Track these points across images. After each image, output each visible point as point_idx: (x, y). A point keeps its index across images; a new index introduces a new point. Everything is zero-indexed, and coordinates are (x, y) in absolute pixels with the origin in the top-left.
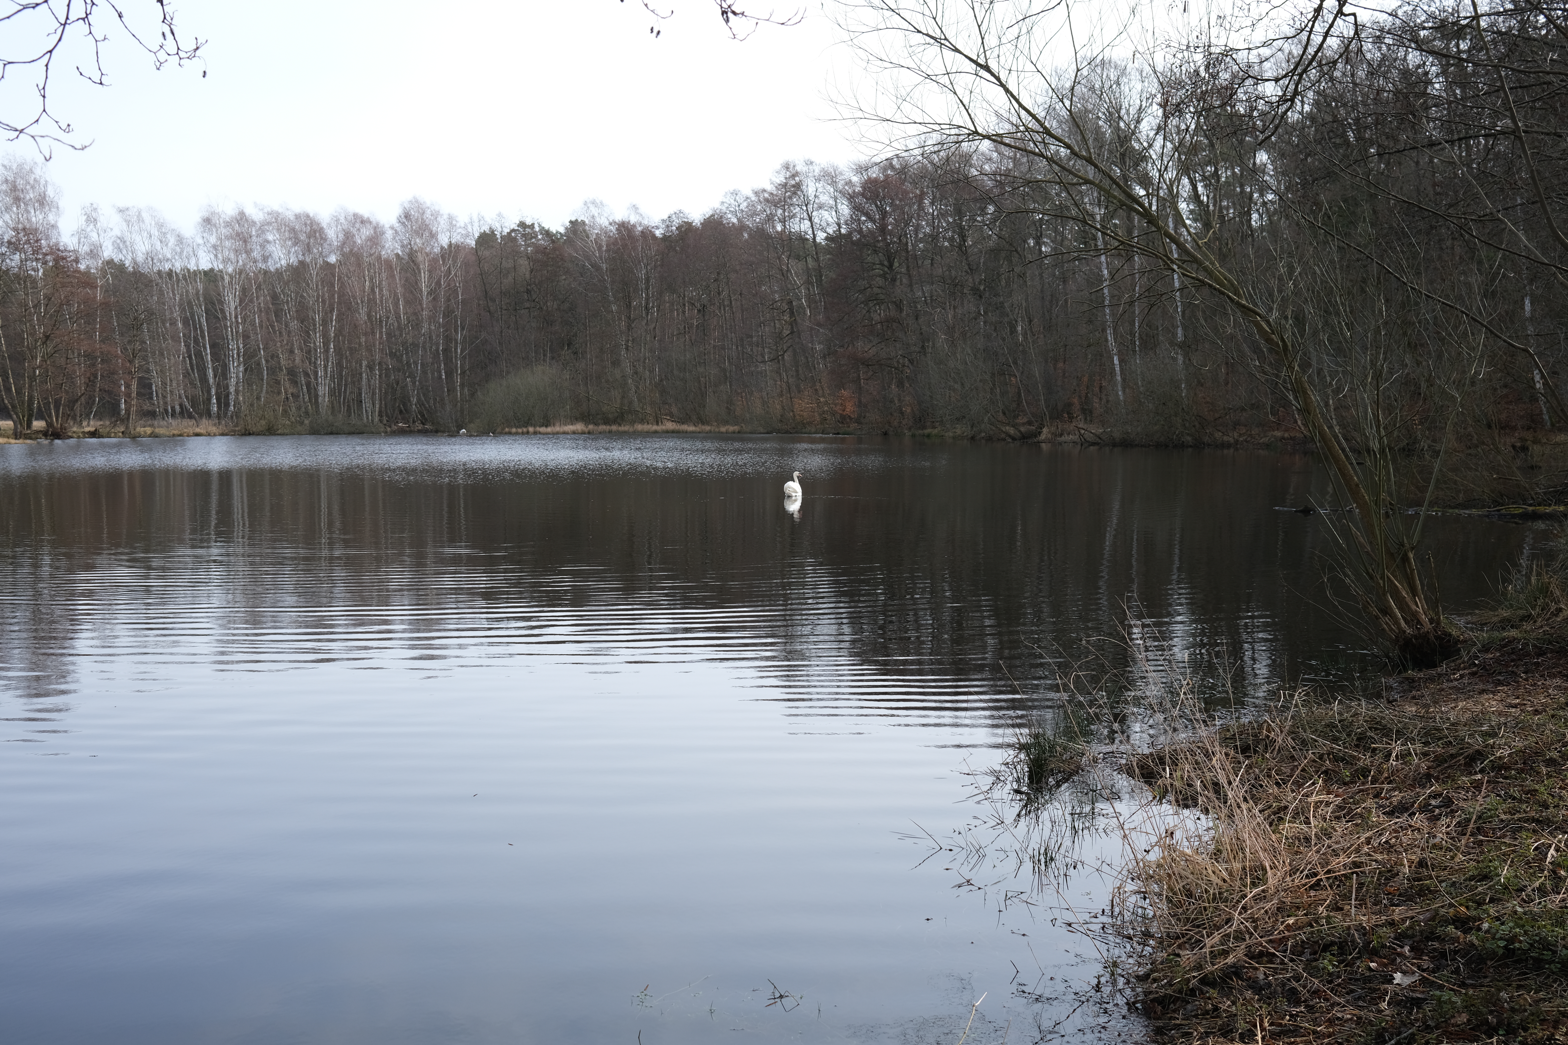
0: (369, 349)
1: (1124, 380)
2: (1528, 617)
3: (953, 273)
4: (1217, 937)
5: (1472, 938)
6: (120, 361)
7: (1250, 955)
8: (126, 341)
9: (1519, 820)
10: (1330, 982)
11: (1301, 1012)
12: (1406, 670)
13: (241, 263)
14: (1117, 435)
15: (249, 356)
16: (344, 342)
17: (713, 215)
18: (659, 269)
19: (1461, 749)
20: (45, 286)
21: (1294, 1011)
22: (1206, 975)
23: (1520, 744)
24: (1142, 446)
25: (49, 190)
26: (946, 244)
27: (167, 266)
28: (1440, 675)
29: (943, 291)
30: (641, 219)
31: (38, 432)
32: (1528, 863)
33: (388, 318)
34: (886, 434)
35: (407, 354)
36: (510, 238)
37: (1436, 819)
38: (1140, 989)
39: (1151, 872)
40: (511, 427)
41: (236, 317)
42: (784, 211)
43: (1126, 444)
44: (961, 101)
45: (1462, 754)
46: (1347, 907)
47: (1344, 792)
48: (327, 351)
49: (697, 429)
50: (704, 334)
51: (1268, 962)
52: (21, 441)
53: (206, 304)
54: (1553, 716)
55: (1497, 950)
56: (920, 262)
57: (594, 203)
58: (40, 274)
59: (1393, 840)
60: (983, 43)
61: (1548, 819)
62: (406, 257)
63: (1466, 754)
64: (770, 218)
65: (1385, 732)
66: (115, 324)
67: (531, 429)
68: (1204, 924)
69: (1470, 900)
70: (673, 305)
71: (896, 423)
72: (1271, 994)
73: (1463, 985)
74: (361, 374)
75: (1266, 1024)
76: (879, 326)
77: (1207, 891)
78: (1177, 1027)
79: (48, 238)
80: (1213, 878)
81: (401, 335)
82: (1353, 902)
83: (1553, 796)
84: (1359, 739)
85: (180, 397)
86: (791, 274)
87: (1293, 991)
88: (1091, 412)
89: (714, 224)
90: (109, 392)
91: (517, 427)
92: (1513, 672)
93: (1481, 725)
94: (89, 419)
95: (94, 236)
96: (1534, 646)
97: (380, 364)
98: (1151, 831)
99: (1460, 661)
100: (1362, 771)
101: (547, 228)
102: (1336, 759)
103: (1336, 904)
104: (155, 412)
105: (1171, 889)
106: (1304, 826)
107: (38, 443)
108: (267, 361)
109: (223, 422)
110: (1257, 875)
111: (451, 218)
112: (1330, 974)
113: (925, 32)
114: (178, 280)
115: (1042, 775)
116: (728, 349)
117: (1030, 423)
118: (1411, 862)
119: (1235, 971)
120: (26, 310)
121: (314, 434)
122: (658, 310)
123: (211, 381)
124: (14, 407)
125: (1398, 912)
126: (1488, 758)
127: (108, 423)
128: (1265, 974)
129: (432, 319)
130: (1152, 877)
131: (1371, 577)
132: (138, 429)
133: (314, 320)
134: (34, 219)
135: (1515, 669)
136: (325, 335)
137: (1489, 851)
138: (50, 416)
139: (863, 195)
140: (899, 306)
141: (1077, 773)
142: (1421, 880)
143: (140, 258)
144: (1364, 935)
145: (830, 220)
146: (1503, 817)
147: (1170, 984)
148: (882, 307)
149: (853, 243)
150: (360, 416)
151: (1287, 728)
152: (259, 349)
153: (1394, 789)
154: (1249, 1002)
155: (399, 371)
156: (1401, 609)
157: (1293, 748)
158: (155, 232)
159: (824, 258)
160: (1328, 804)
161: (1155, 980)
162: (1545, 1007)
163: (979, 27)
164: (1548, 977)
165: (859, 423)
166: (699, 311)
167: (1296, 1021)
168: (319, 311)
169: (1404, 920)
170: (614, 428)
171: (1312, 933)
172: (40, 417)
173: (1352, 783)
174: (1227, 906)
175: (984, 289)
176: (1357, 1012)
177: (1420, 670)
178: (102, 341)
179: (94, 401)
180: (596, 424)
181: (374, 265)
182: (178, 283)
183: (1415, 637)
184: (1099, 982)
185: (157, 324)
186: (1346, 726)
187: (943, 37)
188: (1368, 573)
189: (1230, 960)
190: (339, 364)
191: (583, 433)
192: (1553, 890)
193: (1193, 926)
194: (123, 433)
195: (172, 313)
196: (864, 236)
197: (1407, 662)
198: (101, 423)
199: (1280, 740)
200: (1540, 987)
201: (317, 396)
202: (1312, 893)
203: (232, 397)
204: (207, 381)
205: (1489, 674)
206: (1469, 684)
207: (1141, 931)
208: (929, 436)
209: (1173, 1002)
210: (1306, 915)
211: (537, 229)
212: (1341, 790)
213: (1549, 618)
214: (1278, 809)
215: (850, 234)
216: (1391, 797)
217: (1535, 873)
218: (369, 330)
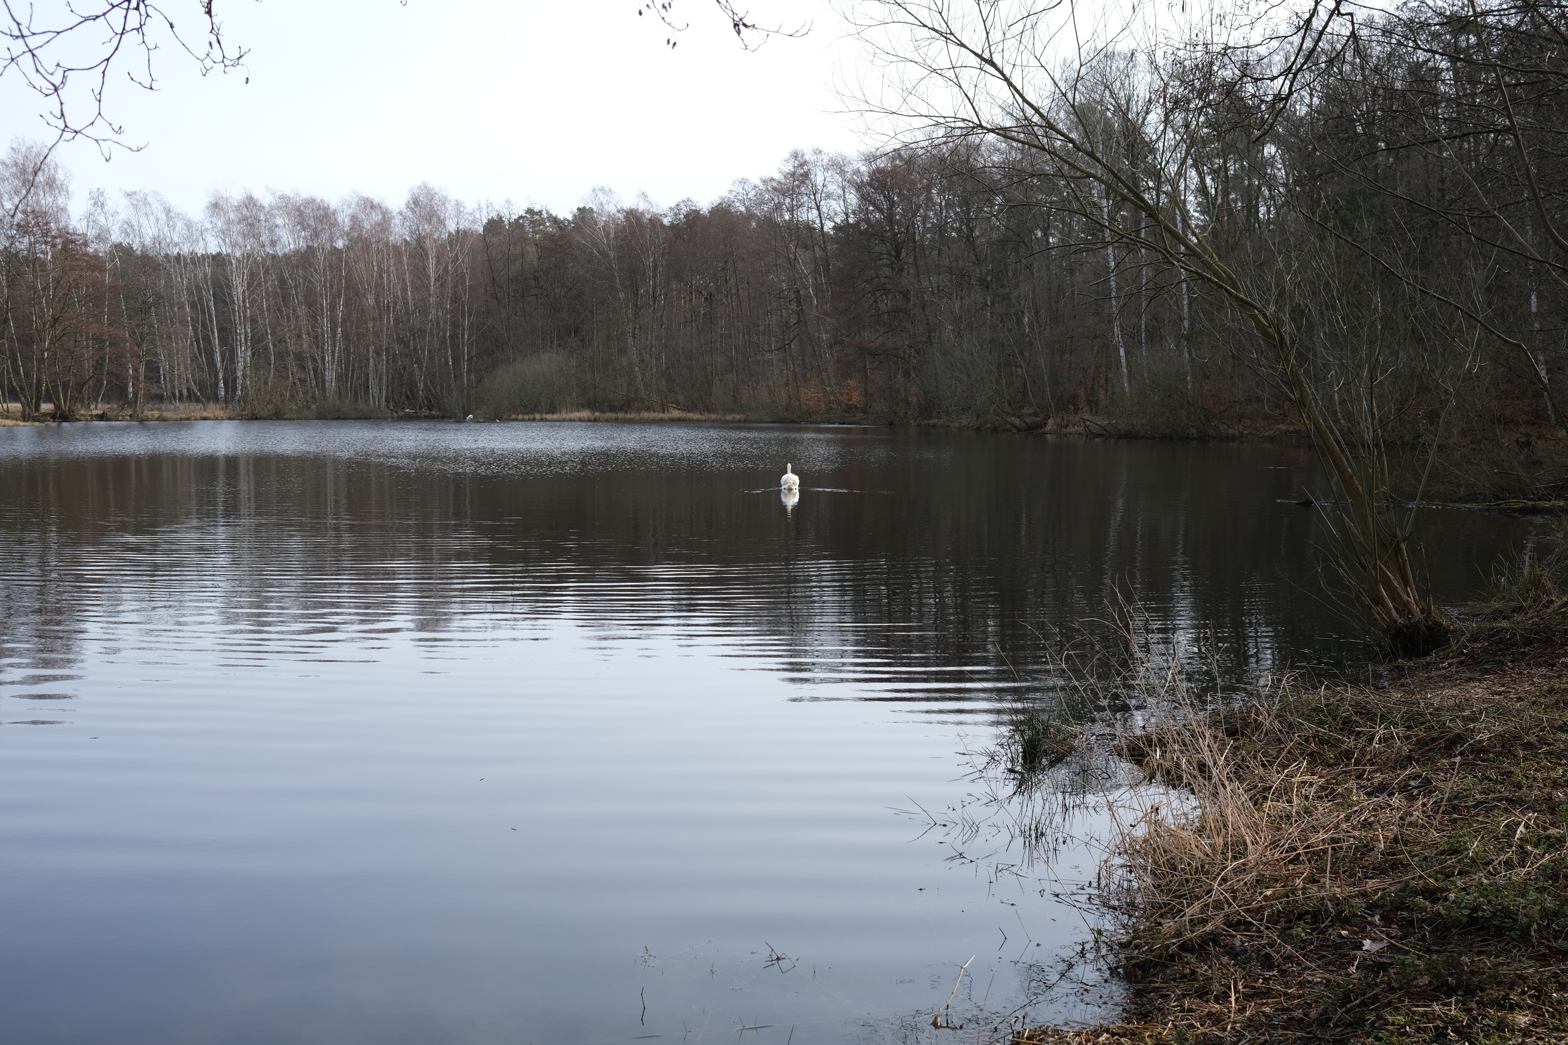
0: (377, 335)
1: (1130, 372)
2: (1519, 609)
3: (960, 263)
4: (1197, 906)
5: (1439, 907)
6: (128, 344)
7: (1228, 923)
8: (134, 324)
9: (1493, 799)
10: (1303, 948)
11: (1274, 976)
12: (1396, 659)
13: (249, 247)
14: (1122, 427)
15: (257, 340)
16: (351, 327)
17: (721, 204)
18: (666, 257)
19: (1442, 732)
20: (54, 269)
21: (1267, 974)
22: (1186, 941)
23: (1501, 729)
24: (1147, 438)
25: (59, 173)
26: (954, 234)
27: (175, 251)
28: (1429, 664)
29: (950, 281)
30: (650, 207)
31: (46, 414)
32: (1497, 838)
33: (396, 304)
34: (891, 424)
35: (414, 339)
36: (517, 224)
37: (1412, 798)
38: (1123, 956)
39: (1138, 847)
40: (518, 414)
41: (244, 301)
42: (792, 201)
43: (1131, 436)
44: (966, 95)
45: (1443, 737)
46: (1323, 880)
47: (1328, 774)
48: (334, 336)
49: (703, 417)
50: (711, 323)
51: (1245, 931)
52: (29, 423)
53: (214, 288)
54: (1534, 703)
55: (1461, 918)
56: (927, 253)
57: (602, 189)
58: (49, 257)
59: (1372, 819)
60: (987, 38)
61: (1521, 798)
62: (414, 243)
63: (1447, 738)
64: (778, 207)
65: (1370, 716)
66: (124, 307)
67: (538, 416)
68: (1185, 895)
69: (1440, 873)
70: (680, 293)
71: (902, 413)
72: (1246, 959)
73: (1428, 951)
74: (368, 360)
75: (1240, 987)
76: (886, 316)
77: (1189, 864)
78: (1156, 989)
79: (57, 221)
80: (1196, 851)
81: (409, 321)
82: (1328, 875)
83: (1527, 778)
84: (1343, 723)
85: (188, 381)
86: (799, 263)
87: (1268, 956)
88: (1097, 404)
89: (721, 212)
90: (117, 376)
91: (523, 414)
92: (1500, 661)
93: (1464, 710)
94: (97, 402)
95: (102, 220)
96: (1522, 636)
97: (387, 349)
98: (1137, 807)
99: (1449, 650)
100: (1346, 753)
101: (554, 215)
102: (1321, 742)
103: (1312, 877)
104: (162, 395)
105: (1155, 862)
106: (1286, 805)
107: (47, 425)
108: (274, 346)
109: (231, 407)
110: (1238, 849)
111: (458, 204)
112: (1303, 941)
113: (931, 26)
114: (186, 264)
115: (1036, 755)
116: (735, 338)
117: (1035, 414)
118: (1386, 838)
119: (1214, 938)
120: (34, 293)
121: (320, 419)
122: (665, 299)
123: (219, 365)
124: (22, 389)
125: (1371, 884)
126: (1468, 741)
127: (115, 406)
128: (1242, 941)
129: (439, 305)
130: (1139, 852)
131: (1364, 567)
132: (146, 413)
133: (322, 306)
134: (43, 202)
135: (1502, 658)
136: (333, 321)
137: (1461, 828)
138: (58, 399)
139: (870, 185)
140: (906, 296)
141: (1070, 753)
142: (1395, 855)
143: (148, 242)
144: (1337, 905)
145: (838, 209)
146: (1478, 796)
147: (1151, 950)
148: (889, 297)
149: (861, 233)
150: (367, 401)
151: (1275, 711)
152: (267, 333)
153: (1376, 771)
154: (1225, 966)
155: (406, 356)
156: (1393, 599)
157: (1280, 731)
158: (163, 217)
159: (832, 247)
160: (1311, 784)
161: (1137, 947)
162: (1503, 970)
163: (984, 22)
164: (1509, 943)
165: (865, 412)
166: (706, 299)
167: (1269, 984)
168: (326, 297)
169: (1376, 892)
170: (621, 415)
171: (1288, 903)
172: (48, 400)
173: (1336, 765)
174: (1208, 878)
175: (991, 280)
176: (1327, 976)
177: (1410, 659)
178: (111, 324)
179: (102, 384)
180: (602, 412)
181: (383, 251)
182: (185, 267)
183: (1406, 626)
184: (1083, 949)
185: (165, 307)
186: (1332, 711)
187: (948, 32)
188: (1360, 563)
189: (1209, 927)
190: (347, 349)
191: (589, 420)
192: (1519, 864)
193: (1176, 897)
194: (130, 416)
195: (180, 297)
196: (872, 226)
197: (1397, 650)
198: (109, 406)
199: (1267, 723)
200: (1500, 952)
201: (324, 381)
202: (1291, 867)
203: (239, 381)
204: (214, 365)
205: (1477, 663)
206: (1456, 672)
207: (1126, 902)
208: (934, 426)
209: (1153, 967)
210: (1283, 886)
211: (545, 215)
212: (1324, 772)
213: (1540, 610)
214: (1264, 789)
215: (858, 223)
216: (1373, 778)
217: (1503, 848)
218: (377, 316)
